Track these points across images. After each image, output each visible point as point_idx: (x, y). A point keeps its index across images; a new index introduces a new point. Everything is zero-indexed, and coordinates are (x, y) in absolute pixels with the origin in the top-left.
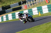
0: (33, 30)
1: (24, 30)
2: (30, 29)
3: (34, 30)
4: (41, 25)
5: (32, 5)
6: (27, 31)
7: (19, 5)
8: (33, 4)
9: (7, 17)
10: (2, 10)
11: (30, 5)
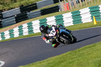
1: (64, 54)
2: (76, 52)
3: (84, 53)
4: (97, 43)
5: (79, 2)
6: (70, 55)
7: (55, 3)
8: (82, 1)
9: (30, 27)
10: (20, 13)
11: (75, 3)
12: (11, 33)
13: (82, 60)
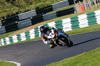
0: (96, 53)
1: (80, 55)
2: (91, 53)
5: (94, 4)
6: (85, 56)
8: (97, 3)
10: (35, 15)
12: (27, 35)
13: (97, 61)
